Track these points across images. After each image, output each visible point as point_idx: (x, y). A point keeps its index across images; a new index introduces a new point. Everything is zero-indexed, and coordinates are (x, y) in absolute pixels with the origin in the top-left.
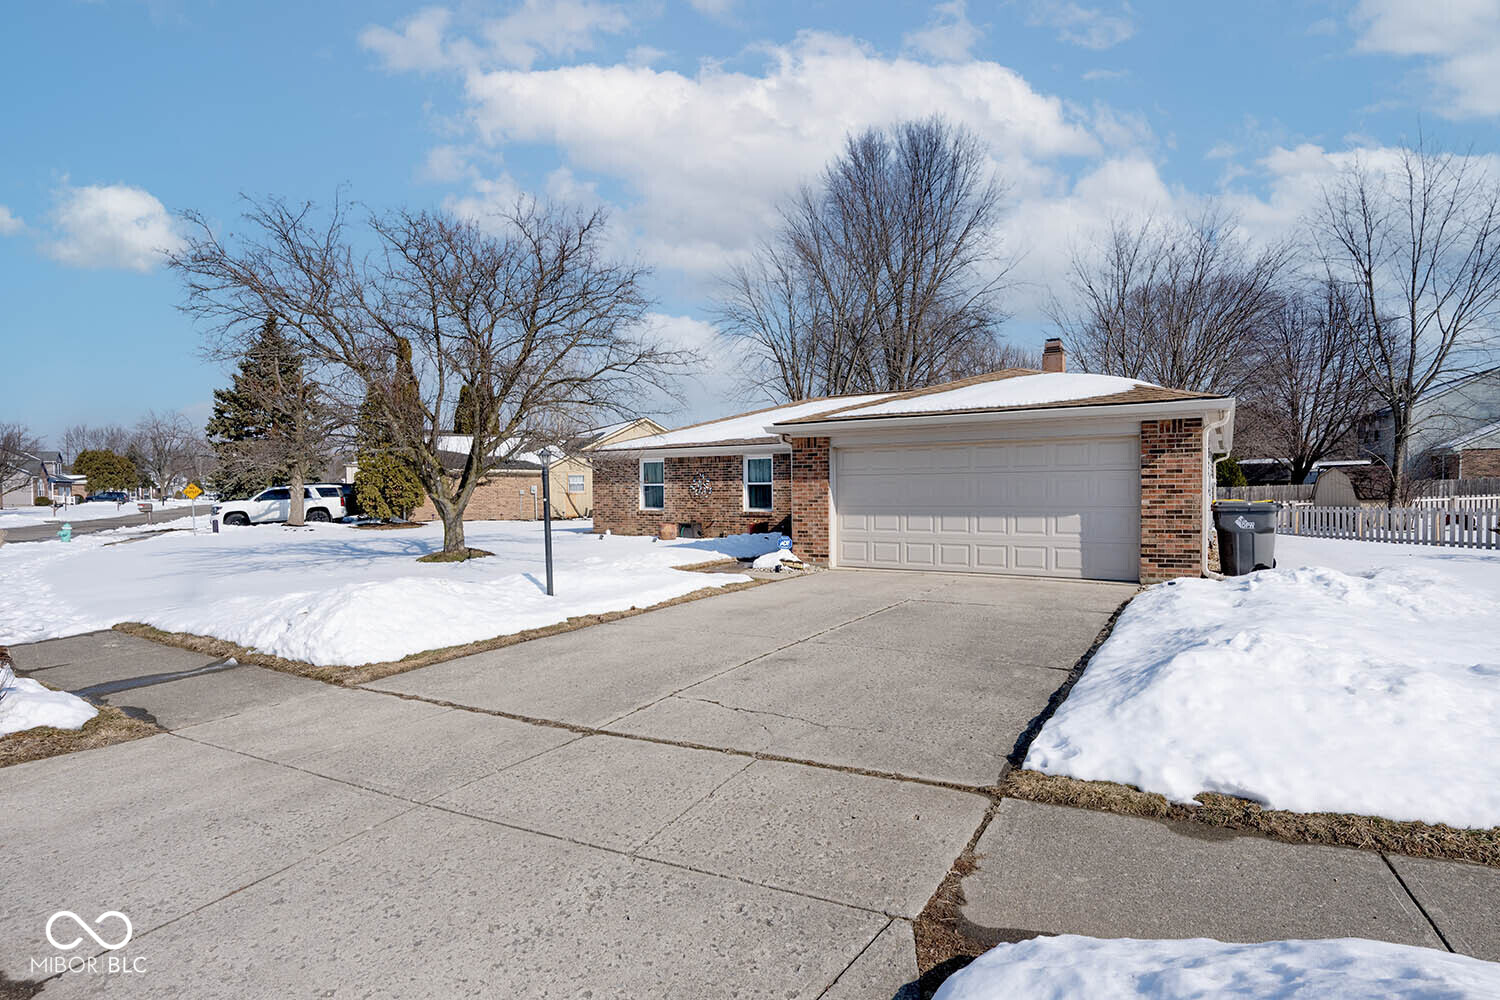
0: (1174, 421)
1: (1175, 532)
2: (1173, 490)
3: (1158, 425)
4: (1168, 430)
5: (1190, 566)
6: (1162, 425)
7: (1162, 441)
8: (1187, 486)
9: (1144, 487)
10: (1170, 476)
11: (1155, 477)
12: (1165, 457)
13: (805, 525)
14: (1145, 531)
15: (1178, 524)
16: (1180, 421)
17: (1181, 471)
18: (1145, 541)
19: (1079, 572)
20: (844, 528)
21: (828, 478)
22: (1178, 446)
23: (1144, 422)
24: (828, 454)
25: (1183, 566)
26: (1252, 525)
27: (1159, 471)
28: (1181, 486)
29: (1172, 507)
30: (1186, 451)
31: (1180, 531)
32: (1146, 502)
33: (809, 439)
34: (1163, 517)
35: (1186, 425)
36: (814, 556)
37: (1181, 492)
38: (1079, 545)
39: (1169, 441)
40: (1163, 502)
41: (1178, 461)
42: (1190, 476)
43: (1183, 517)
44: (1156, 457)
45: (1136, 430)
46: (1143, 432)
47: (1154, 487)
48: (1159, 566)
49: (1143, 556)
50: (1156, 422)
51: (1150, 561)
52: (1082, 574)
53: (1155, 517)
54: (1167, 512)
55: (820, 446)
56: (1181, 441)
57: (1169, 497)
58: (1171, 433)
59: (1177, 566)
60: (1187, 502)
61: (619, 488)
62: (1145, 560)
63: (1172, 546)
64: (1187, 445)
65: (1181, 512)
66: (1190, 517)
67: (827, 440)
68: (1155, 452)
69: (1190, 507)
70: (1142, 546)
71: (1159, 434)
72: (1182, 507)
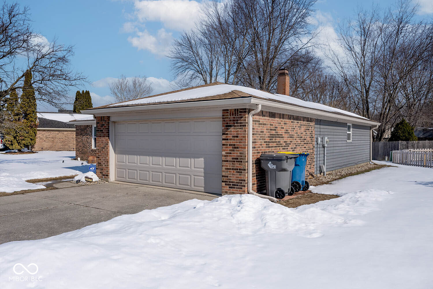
0: (235, 109)
1: (235, 169)
2: (235, 147)
3: (229, 111)
4: (233, 115)
5: (241, 188)
6: (230, 112)
7: (231, 121)
8: (241, 145)
9: (223, 145)
10: (234, 140)
11: (228, 139)
12: (232, 129)
13: (100, 159)
14: (224, 168)
15: (237, 165)
16: (238, 109)
17: (238, 137)
18: (224, 174)
19: (203, 188)
20: (118, 162)
21: (109, 137)
22: (237, 123)
23: (223, 110)
24: (109, 125)
25: (238, 188)
26: (275, 167)
27: (230, 136)
28: (238, 145)
29: (234, 156)
30: (240, 126)
31: (237, 169)
32: (224, 153)
33: (102, 117)
34: (231, 161)
35: (240, 112)
36: (104, 175)
37: (238, 148)
38: (203, 174)
39: (234, 120)
40: (231, 153)
41: (237, 131)
42: (242, 140)
43: (239, 162)
44: (228, 129)
45: (220, 114)
46: (223, 116)
47: (227, 145)
48: (229, 187)
49: (223, 182)
50: (228, 110)
51: (226, 184)
52: (204, 189)
53: (227, 161)
54: (233, 159)
55: (105, 121)
56: (238, 120)
57: (233, 150)
58: (234, 116)
59: (236, 188)
60: (240, 153)
61: (84, 138)
62: (224, 184)
63: (234, 177)
64: (241, 123)
65: (238, 159)
66: (241, 162)
67: (109, 117)
68: (227, 126)
69: (241, 156)
70: (223, 176)
71: (229, 117)
72: (238, 156)
